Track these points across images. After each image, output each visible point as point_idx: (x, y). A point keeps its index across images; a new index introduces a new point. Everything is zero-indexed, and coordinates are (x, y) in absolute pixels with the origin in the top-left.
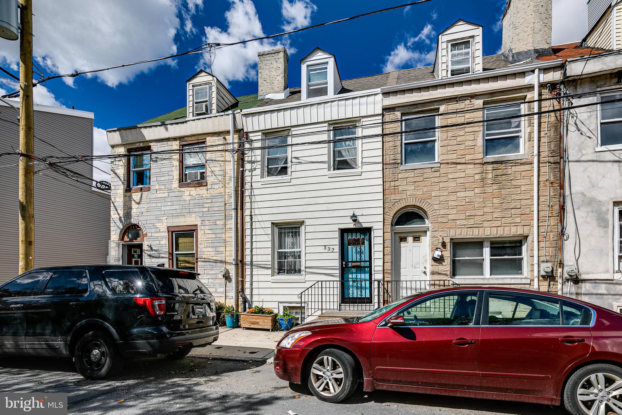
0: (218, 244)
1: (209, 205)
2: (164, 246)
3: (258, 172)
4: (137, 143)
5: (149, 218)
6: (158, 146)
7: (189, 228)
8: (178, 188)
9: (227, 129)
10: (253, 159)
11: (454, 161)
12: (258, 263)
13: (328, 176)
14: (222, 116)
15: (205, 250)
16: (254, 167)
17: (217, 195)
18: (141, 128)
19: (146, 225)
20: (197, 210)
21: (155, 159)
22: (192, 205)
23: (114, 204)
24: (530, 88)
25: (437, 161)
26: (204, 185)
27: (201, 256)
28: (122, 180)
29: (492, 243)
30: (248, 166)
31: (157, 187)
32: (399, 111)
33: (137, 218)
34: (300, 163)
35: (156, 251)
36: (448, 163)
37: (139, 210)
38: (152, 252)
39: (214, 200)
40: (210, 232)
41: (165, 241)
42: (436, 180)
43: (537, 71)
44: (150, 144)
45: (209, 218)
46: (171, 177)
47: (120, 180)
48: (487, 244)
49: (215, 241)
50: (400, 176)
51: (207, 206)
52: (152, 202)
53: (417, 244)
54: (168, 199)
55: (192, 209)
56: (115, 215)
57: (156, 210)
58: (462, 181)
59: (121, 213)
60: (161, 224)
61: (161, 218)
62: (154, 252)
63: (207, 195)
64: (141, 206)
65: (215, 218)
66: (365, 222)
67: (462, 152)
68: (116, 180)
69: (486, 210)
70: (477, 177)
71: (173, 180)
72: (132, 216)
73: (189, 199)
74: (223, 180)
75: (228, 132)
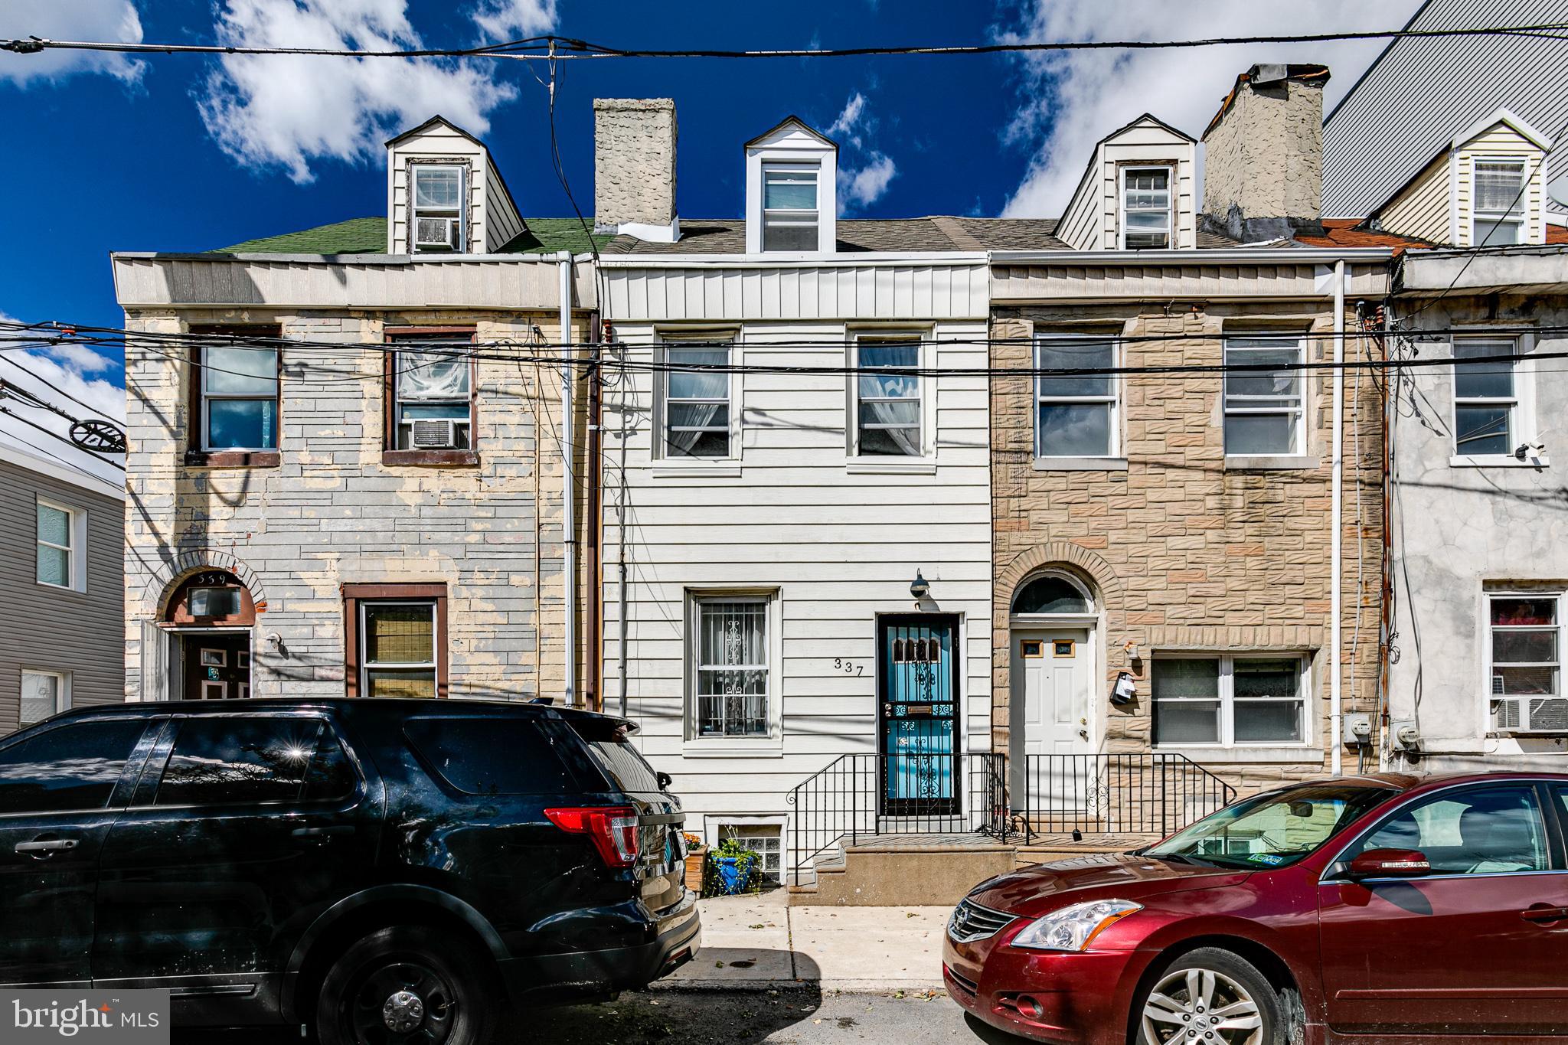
0: (514, 645)
1: (488, 525)
2: (330, 642)
3: (644, 439)
4: (229, 310)
5: (275, 552)
6: (308, 329)
7: (418, 592)
8: (381, 467)
9: (551, 305)
10: (628, 402)
11: (1161, 459)
12: (644, 701)
13: (846, 470)
14: (535, 263)
15: (470, 659)
16: (632, 424)
17: (511, 496)
18: (248, 263)
19: (261, 575)
20: (446, 537)
21: (297, 369)
22: (429, 521)
23: (137, 501)
24: (1324, 304)
25: (1115, 453)
26: (468, 462)
27: (458, 677)
28: (172, 423)
29: (1238, 664)
30: (611, 421)
31: (305, 457)
32: (1028, 317)
33: (228, 550)
34: (769, 426)
35: (300, 659)
36: (1146, 463)
37: (236, 526)
38: (285, 662)
39: (501, 512)
40: (490, 606)
41: (334, 627)
42: (1120, 502)
43: (1340, 266)
44: (278, 319)
45: (487, 565)
46: (355, 431)
47: (165, 422)
48: (1226, 666)
49: (507, 635)
50: (1033, 484)
51: (479, 526)
52: (286, 502)
53: (1064, 661)
54: (346, 498)
55: (427, 535)
56: (144, 537)
57: (299, 528)
58: (1176, 508)
59: (168, 532)
60: (320, 574)
61: (319, 556)
62: (292, 662)
63: (479, 495)
64: (243, 512)
65: (505, 565)
66: (944, 598)
67: (1177, 440)
68: (145, 422)
69: (1232, 583)
70: (1212, 502)
71: (363, 441)
72: (210, 543)
73: (420, 501)
74: (531, 454)
75: (553, 315)
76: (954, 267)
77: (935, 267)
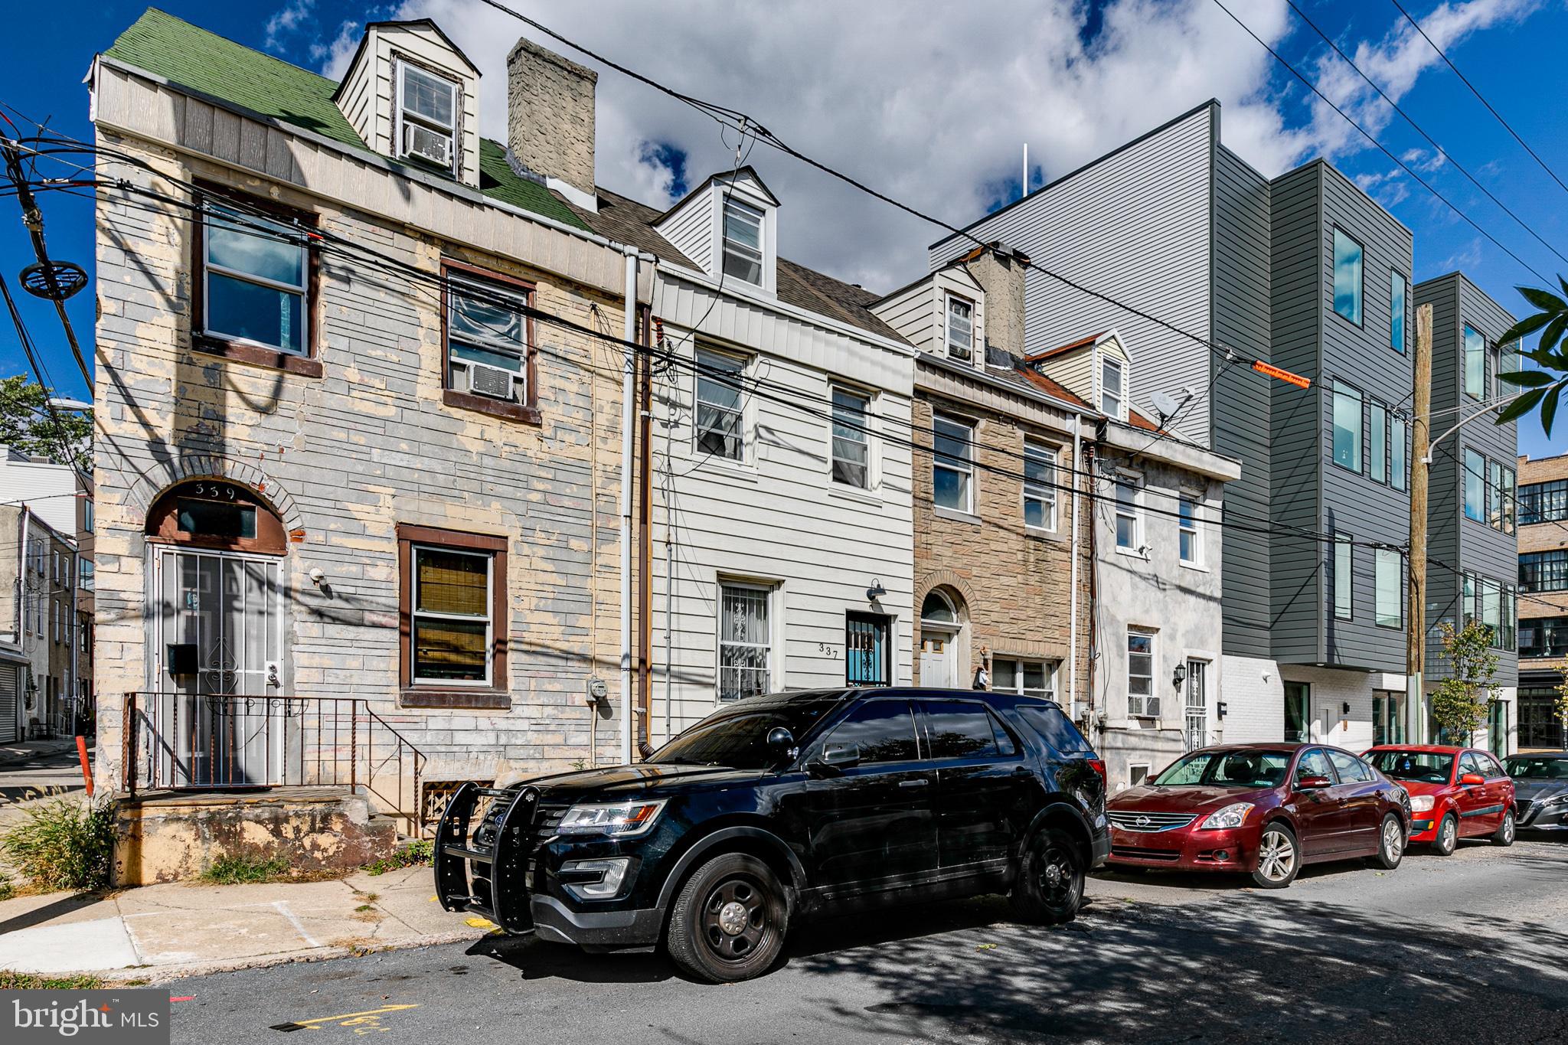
0: (572, 607)
1: (548, 486)
2: (383, 585)
3: (685, 432)
4: (253, 177)
5: (315, 475)
6: (354, 230)
7: (479, 543)
8: (441, 405)
10: (673, 397)
11: (996, 521)
12: (683, 669)
13: (828, 492)
15: (530, 617)
16: (676, 417)
17: (570, 461)
18: (291, 135)
19: (298, 500)
20: (508, 491)
21: (342, 273)
22: (491, 472)
23: (115, 377)
24: (1070, 438)
25: (970, 511)
26: (533, 420)
27: (518, 634)
28: (169, 291)
29: (1026, 665)
30: (659, 410)
31: (353, 375)
32: (931, 402)
33: (254, 463)
34: (777, 445)
35: (347, 600)
36: (989, 523)
37: (263, 436)
38: (328, 602)
39: (561, 475)
40: (550, 567)
41: (388, 570)
42: (977, 547)
43: (1078, 417)
44: (318, 209)
45: (548, 526)
46: (412, 360)
47: (158, 287)
48: (1020, 667)
49: (565, 597)
50: (935, 526)
51: (541, 486)
52: (330, 421)
53: (937, 656)
54: (402, 431)
55: (490, 486)
56: (124, 425)
57: (345, 453)
58: (1004, 557)
59: (165, 428)
60: (372, 509)
61: (371, 488)
62: (336, 603)
63: (540, 455)
64: (275, 421)
65: (564, 529)
66: (888, 604)
67: (1004, 510)
68: (128, 279)
69: (1030, 613)
70: (1020, 556)
71: (420, 372)
72: (228, 450)
73: (482, 450)
74: (588, 425)
76: (894, 352)
77: (884, 349)
